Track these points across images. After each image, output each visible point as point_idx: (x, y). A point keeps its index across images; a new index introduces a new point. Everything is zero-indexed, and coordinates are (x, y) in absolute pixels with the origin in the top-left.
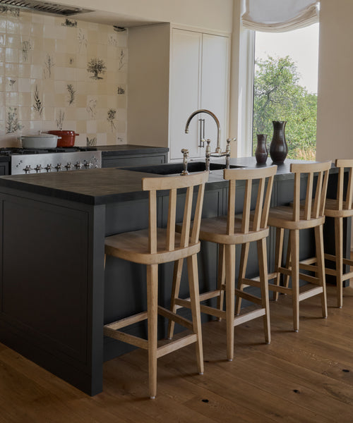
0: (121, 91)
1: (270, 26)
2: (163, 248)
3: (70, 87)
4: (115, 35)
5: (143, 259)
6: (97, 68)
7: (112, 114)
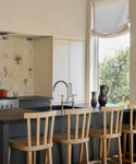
0: (30, 70)
1: (105, 35)
2: (34, 144)
3: (5, 69)
4: (27, 42)
5: (25, 149)
6: (18, 59)
7: (26, 81)
